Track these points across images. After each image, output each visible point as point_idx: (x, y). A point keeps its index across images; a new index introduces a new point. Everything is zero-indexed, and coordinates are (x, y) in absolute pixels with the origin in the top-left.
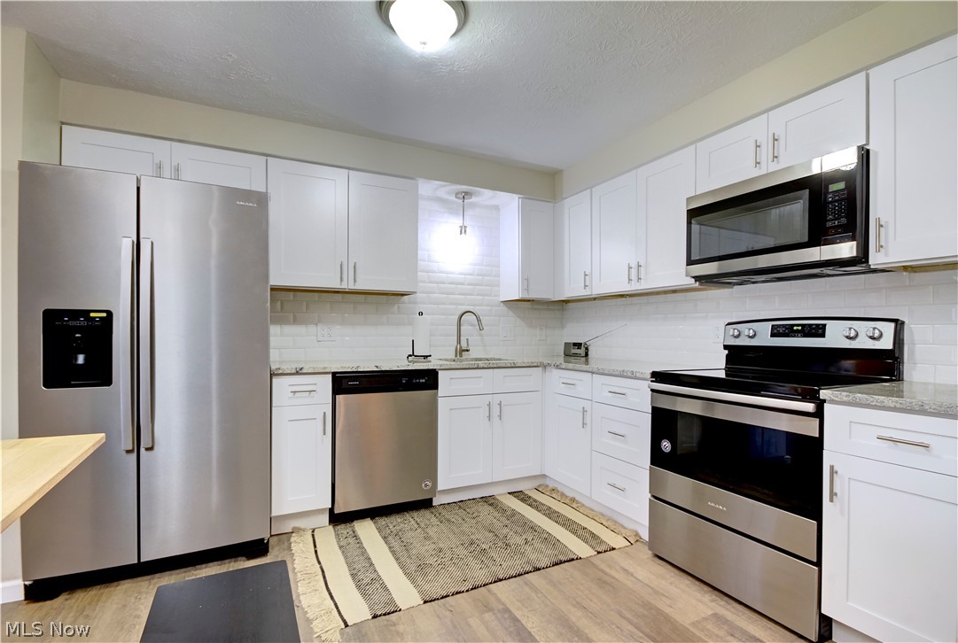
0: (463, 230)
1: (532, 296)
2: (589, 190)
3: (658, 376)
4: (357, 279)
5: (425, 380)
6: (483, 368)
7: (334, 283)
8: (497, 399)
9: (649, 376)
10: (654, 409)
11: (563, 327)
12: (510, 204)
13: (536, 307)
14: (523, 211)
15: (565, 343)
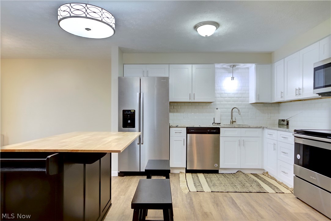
0: (233, 78)
2: (283, 59)
3: (295, 131)
4: (195, 98)
5: (216, 131)
6: (237, 128)
7: (188, 100)
8: (242, 139)
9: (293, 131)
10: (295, 143)
12: (252, 67)
13: (265, 105)
14: (257, 69)
15: (279, 120)
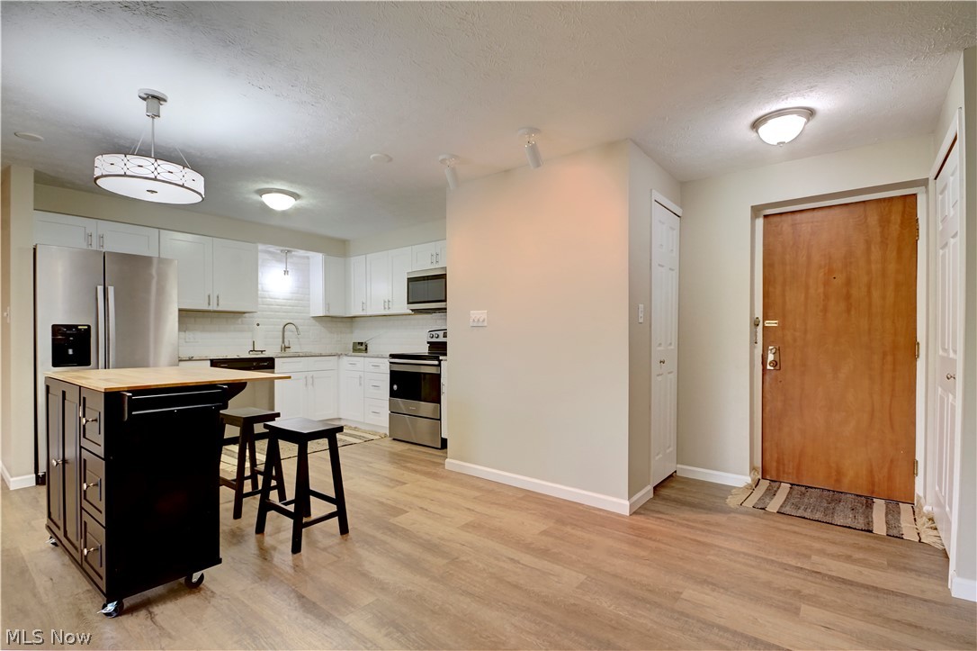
0: (286, 272)
1: (332, 314)
2: (364, 255)
3: (393, 356)
4: (219, 304)
5: (268, 363)
7: (205, 307)
8: (311, 374)
9: (389, 356)
10: (391, 371)
11: (352, 332)
12: (317, 259)
13: (334, 320)
14: (326, 264)
15: (354, 343)
